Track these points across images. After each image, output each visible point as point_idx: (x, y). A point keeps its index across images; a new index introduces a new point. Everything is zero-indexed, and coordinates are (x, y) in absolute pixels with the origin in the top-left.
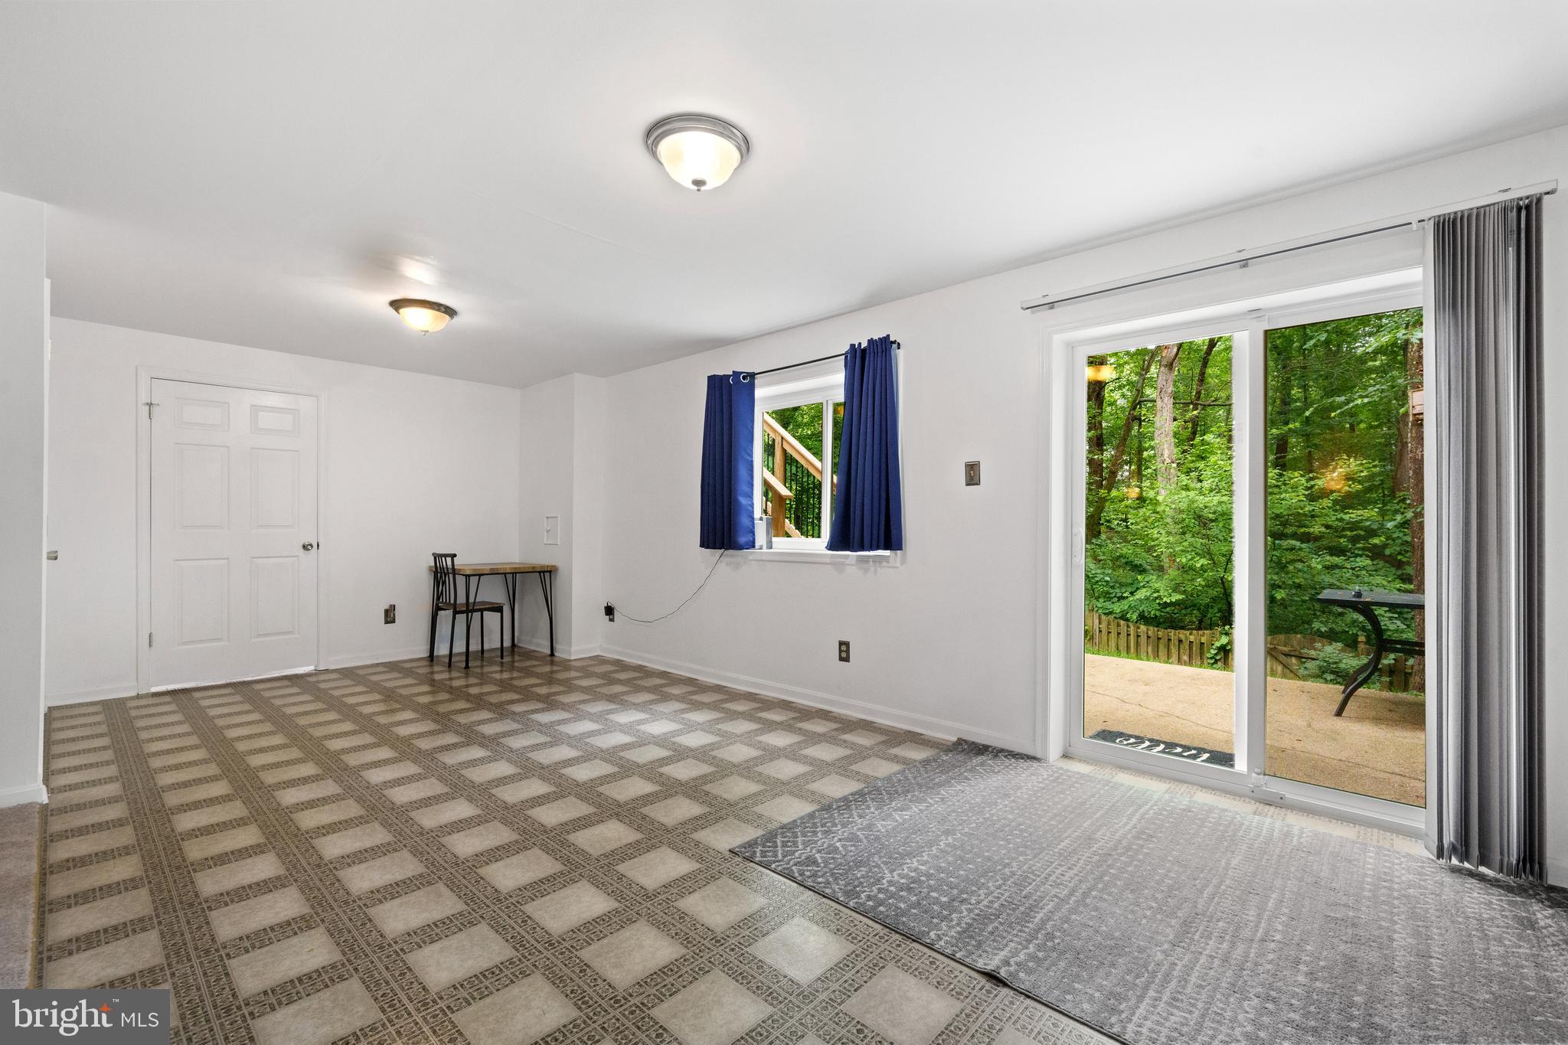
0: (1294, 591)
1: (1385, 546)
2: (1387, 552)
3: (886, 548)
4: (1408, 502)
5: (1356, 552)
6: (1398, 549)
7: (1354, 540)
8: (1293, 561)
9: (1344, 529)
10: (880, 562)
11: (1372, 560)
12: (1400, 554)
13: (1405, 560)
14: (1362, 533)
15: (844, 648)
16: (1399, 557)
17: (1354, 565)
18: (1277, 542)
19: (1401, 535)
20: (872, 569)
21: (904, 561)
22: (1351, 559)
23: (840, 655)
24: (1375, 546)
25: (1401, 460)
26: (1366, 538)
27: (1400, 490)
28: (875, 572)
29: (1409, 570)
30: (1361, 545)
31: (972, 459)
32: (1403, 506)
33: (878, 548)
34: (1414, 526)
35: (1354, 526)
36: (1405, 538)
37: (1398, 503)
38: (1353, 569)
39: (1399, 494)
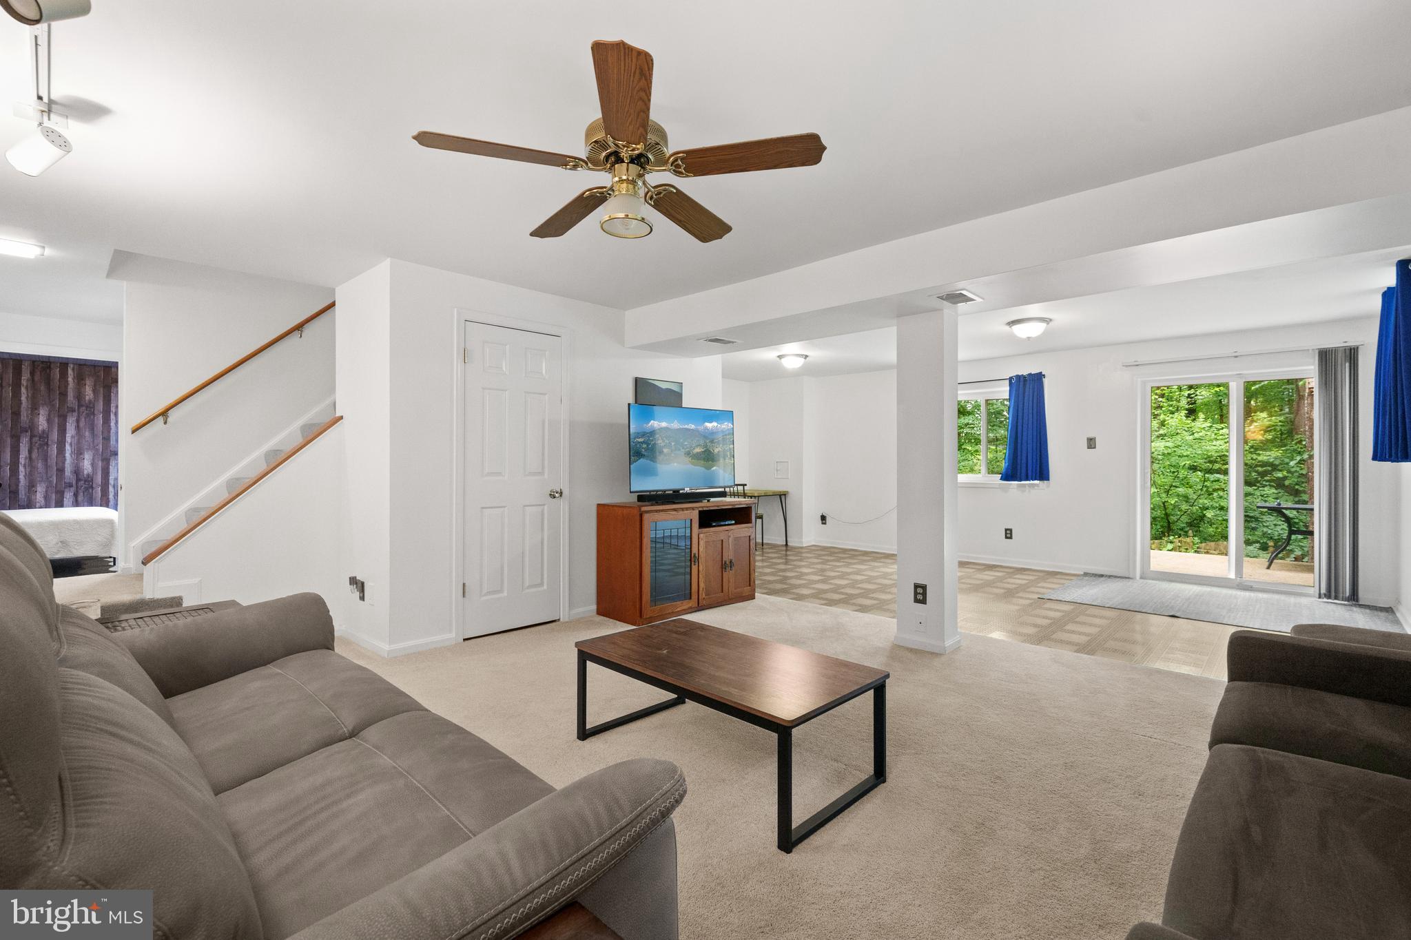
0: (1218, 512)
1: (1285, 478)
2: (1287, 483)
3: (1040, 480)
4: (1304, 443)
5: (1264, 483)
6: (1296, 480)
7: (1263, 474)
8: (1215, 490)
9: (1257, 466)
10: (1034, 487)
11: (1276, 489)
12: (1297, 484)
13: (1301, 489)
14: (1270, 469)
15: (1008, 532)
16: (1297, 487)
17: (1263, 493)
18: (1206, 475)
19: (1298, 469)
20: (1027, 490)
21: (1048, 487)
22: (1260, 489)
23: (1006, 536)
24: (1278, 478)
25: (1298, 410)
26: (1270, 473)
27: (1297, 433)
28: (1029, 491)
29: (1305, 497)
30: (1268, 478)
31: (1091, 436)
32: (1300, 446)
33: (1035, 480)
34: (1307, 463)
35: (1264, 464)
36: (1301, 472)
37: (1296, 444)
38: (1262, 496)
39: (1296, 437)
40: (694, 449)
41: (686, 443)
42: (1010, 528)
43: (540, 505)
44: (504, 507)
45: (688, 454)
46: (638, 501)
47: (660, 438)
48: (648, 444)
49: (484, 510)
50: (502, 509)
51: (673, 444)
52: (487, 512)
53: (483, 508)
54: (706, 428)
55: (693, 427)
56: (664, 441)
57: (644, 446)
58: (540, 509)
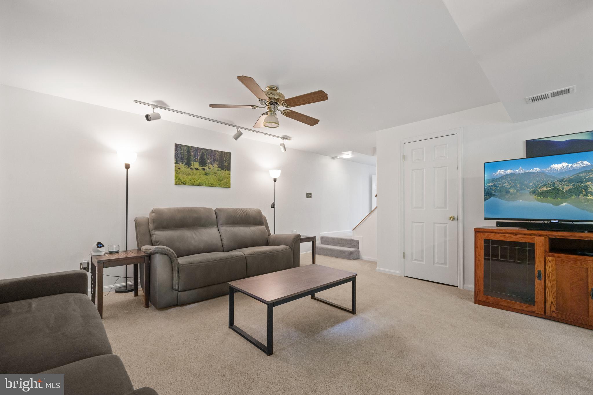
40: (540, 188)
41: (531, 184)
43: (444, 223)
44: (424, 222)
45: (534, 192)
46: (497, 226)
47: (506, 182)
48: (497, 187)
49: (414, 223)
50: (423, 223)
51: (518, 185)
52: (415, 224)
53: (413, 222)
54: (554, 169)
55: (538, 170)
56: (510, 184)
57: (494, 188)
58: (444, 225)
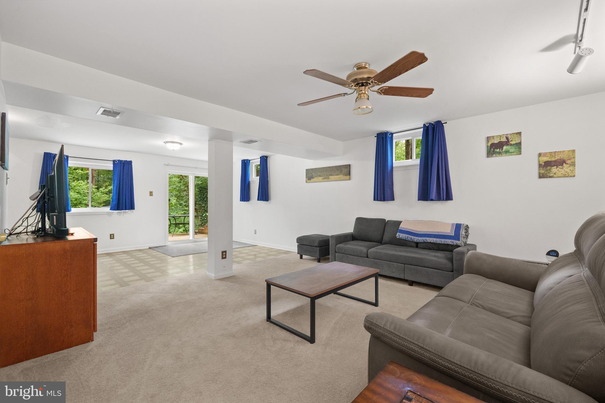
3: (130, 209)
21: (134, 212)
23: (111, 238)
31: (151, 190)
33: (127, 209)
42: (113, 233)
